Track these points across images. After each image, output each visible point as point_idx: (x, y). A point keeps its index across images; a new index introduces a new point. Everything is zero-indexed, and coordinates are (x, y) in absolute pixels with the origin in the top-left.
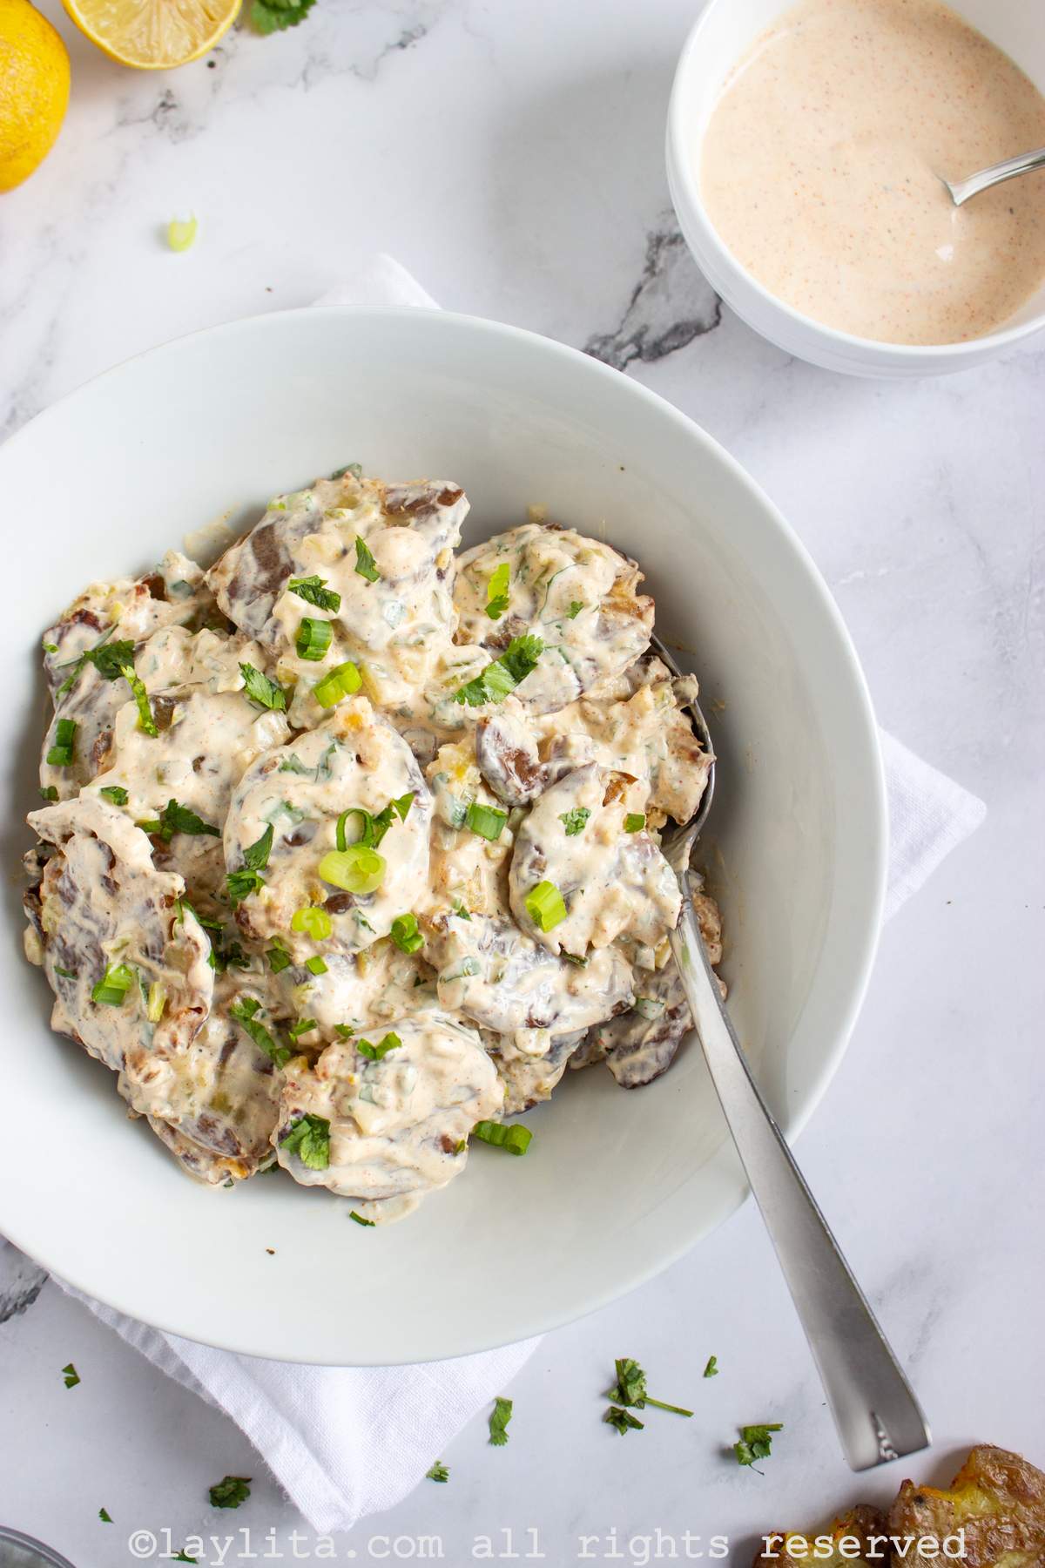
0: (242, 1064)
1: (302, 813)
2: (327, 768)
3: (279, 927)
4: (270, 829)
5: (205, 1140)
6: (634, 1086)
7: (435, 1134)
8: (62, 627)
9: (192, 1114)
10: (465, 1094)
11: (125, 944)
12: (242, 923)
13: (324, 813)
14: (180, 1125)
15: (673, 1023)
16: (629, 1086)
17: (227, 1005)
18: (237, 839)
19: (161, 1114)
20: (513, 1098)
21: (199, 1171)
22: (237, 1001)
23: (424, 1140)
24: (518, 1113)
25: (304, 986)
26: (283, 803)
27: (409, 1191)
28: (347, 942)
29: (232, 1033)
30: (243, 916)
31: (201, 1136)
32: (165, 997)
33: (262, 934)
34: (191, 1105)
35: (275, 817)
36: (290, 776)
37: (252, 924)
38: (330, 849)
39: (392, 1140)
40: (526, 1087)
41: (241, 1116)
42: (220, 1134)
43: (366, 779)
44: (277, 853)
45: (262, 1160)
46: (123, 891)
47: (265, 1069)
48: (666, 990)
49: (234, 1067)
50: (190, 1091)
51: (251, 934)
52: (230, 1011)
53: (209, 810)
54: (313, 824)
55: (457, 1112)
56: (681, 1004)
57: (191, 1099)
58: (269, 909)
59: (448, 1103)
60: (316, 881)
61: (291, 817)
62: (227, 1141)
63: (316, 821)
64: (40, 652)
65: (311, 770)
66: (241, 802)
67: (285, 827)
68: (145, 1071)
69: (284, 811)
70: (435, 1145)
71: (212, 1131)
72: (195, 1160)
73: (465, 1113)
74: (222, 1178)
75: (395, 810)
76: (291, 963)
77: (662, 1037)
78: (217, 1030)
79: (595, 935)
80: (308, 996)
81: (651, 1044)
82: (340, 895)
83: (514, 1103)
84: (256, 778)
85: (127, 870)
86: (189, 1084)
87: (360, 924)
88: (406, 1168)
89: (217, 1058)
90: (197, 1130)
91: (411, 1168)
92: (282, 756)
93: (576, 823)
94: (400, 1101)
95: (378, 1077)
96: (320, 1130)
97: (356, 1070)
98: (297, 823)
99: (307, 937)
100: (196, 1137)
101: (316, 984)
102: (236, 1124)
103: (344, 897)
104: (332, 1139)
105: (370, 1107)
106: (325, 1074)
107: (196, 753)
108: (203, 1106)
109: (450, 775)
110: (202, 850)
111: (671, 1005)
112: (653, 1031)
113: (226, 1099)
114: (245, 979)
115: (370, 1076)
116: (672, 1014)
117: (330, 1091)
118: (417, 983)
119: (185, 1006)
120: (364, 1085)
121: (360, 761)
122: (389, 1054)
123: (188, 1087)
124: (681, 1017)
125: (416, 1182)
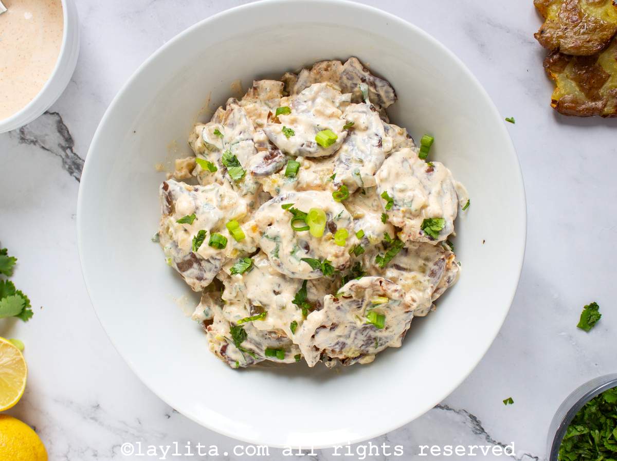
0: (403, 261)
1: (295, 247)
2: (275, 238)
3: (344, 251)
4: (303, 259)
5: (440, 274)
6: (396, 95)
7: (425, 175)
8: (228, 361)
9: (429, 280)
10: (406, 164)
11: (357, 317)
12: (345, 267)
13: (294, 237)
14: (434, 285)
15: (367, 80)
16: (395, 98)
17: (380, 271)
18: (309, 273)
19: (430, 293)
20: (407, 144)
21: (453, 276)
22: (377, 265)
23: (429, 180)
24: (413, 141)
25: (369, 238)
26: (291, 255)
27: (452, 184)
28: (348, 222)
29: (392, 266)
30: (341, 267)
31: (438, 276)
32: (377, 297)
33: (348, 259)
34: (425, 281)
35: (298, 258)
36: (280, 253)
37: (344, 263)
38: (309, 233)
39: (430, 193)
40: (402, 139)
42: (436, 268)
43: (278, 221)
44: (313, 256)
45: (446, 249)
46: (334, 321)
47: (406, 251)
48: (354, 84)
49: (406, 265)
50: (419, 282)
51: (349, 263)
52: (382, 268)
53: (297, 287)
54: (299, 242)
55: (414, 167)
56: (359, 77)
57: (422, 281)
58: (337, 256)
59: (410, 171)
60: (323, 239)
61: (297, 251)
62: (439, 264)
63: (298, 240)
64: (240, 369)
65: (277, 244)
66: (293, 273)
67: (302, 253)
68: (411, 302)
69: (295, 254)
70: (430, 175)
71: (435, 271)
72: (449, 278)
73: (414, 163)
74: (456, 266)
75: (290, 208)
76: (359, 245)
77: (373, 84)
78: (391, 273)
80: (374, 237)
81: (377, 89)
82: (328, 227)
83: (409, 144)
84: (282, 268)
85: (326, 320)
86: (416, 283)
87: (340, 217)
88: (442, 187)
89: (403, 273)
90: (435, 278)
91: (442, 184)
92: (272, 257)
93: (289, 132)
94: (411, 190)
95: (401, 200)
96: (428, 223)
97: (399, 210)
98: (299, 248)
99: (347, 239)
100: (439, 278)
101: (368, 234)
102: (431, 261)
103: (329, 225)
104: (431, 217)
105: (414, 203)
106: (402, 223)
107: (273, 295)
108: (425, 276)
109: (276, 186)
110: (314, 288)
111: (360, 82)
112: (372, 89)
113: (421, 267)
114: (367, 264)
115: (400, 203)
116: (363, 80)
117: (409, 220)
118: (364, 193)
119: (380, 288)
120: (405, 206)
121: (270, 225)
122: (390, 196)
123: (417, 283)
124: (365, 77)
125: (448, 182)
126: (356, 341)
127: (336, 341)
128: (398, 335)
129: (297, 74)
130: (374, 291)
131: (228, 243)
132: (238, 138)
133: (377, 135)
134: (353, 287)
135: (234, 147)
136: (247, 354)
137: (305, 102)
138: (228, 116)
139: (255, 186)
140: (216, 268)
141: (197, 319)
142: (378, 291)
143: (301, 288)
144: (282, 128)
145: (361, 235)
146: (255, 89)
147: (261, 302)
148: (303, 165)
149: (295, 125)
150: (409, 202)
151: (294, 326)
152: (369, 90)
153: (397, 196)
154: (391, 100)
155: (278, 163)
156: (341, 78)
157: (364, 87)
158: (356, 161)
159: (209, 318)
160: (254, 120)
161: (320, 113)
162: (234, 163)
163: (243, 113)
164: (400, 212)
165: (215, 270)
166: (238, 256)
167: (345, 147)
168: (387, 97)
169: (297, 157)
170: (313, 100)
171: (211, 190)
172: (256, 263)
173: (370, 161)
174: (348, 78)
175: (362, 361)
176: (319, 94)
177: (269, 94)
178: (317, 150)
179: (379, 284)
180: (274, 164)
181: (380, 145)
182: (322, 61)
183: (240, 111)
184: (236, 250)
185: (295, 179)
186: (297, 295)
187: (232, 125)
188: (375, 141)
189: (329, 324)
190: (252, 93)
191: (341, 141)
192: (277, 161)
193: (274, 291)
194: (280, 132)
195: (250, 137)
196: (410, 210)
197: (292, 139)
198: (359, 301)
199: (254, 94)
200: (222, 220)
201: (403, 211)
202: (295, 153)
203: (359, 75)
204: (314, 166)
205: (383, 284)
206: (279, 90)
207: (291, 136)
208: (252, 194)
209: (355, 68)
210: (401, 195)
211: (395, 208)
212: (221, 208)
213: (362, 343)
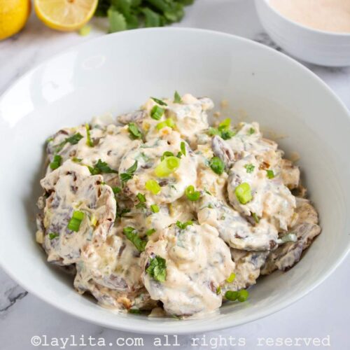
0: (128, 253)
1: (148, 157)
2: (157, 144)
4: (136, 162)
5: (113, 283)
7: (208, 279)
9: (108, 273)
10: (218, 259)
11: (81, 203)
12: (126, 192)
13: (156, 156)
14: (102, 279)
15: (300, 241)
18: (124, 167)
21: (110, 301)
23: (204, 282)
25: (151, 216)
26: (141, 153)
28: (167, 195)
29: (123, 243)
30: (127, 189)
31: (111, 282)
32: (97, 219)
35: (138, 158)
36: (143, 149)
37: (130, 190)
39: (191, 279)
40: (245, 277)
41: (128, 273)
42: (119, 280)
44: (139, 172)
46: (79, 189)
47: (137, 255)
49: (124, 255)
50: (107, 264)
51: (130, 194)
52: (123, 233)
53: (113, 165)
54: (152, 161)
55: (216, 269)
57: (108, 267)
58: (137, 182)
59: (212, 261)
60: (153, 177)
61: (143, 159)
62: (122, 282)
63: (153, 159)
65: (151, 146)
66: (125, 158)
67: (141, 163)
68: (89, 252)
69: (141, 156)
70: (208, 286)
71: (116, 279)
72: (107, 297)
73: (220, 271)
75: (182, 154)
76: (145, 206)
77: (296, 246)
78: (118, 241)
79: (265, 209)
80: (152, 219)
81: (292, 250)
82: (163, 182)
83: (241, 284)
84: (130, 152)
85: (81, 179)
87: (171, 187)
88: (197, 296)
89: (117, 253)
90: (110, 279)
91: (199, 297)
93: (250, 169)
94: (194, 248)
95: (184, 238)
96: (161, 264)
97: (175, 234)
98: (146, 161)
99: (151, 195)
100: (109, 283)
101: (154, 216)
102: (126, 276)
103: (165, 182)
104: (167, 268)
105: (182, 249)
106: (163, 236)
108: (112, 270)
109: (202, 151)
110: (111, 178)
111: (298, 236)
112: (292, 246)
113: (121, 267)
114: (129, 220)
115: (181, 237)
116: (299, 239)
117: (165, 245)
118: (193, 220)
119: (105, 218)
120: (179, 241)
121: (169, 143)
122: (188, 227)
123: (106, 262)
124: (303, 239)
125: (202, 306)
126: (58, 217)
127: (61, 197)
128: (59, 254)
129: (307, 196)
130: (102, 214)
131: (155, 121)
132: (247, 141)
133: (247, 237)
135: (239, 139)
136: (58, 148)
137: (278, 188)
138: (267, 142)
139: (204, 141)
140: (135, 117)
142: (103, 218)
143: (112, 169)
144: (254, 165)
145: (155, 208)
146: (292, 167)
147: (102, 143)
148: (220, 178)
149: (257, 177)
150: (182, 244)
151: (79, 161)
152: (291, 242)
153: (188, 235)
155: (223, 156)
156: (302, 223)
157: (293, 237)
158: (223, 214)
159: (94, 128)
160: (262, 157)
161: (267, 197)
162: (225, 137)
163: (269, 149)
164: (173, 236)
165: (133, 117)
166: (143, 130)
167: (236, 214)
168: (285, 261)
169: (228, 173)
170: (280, 195)
172: (136, 141)
173: (222, 225)
174: (301, 228)
175: (40, 234)
176: (286, 200)
177: (287, 175)
178: (234, 187)
179: (109, 217)
180: (222, 153)
181: (237, 237)
182: (317, 212)
183: (271, 148)
184: (148, 128)
185: (207, 165)
186: (105, 164)
187: (258, 142)
188: (240, 234)
189: (77, 183)
190: (287, 164)
191: (241, 209)
193: (110, 151)
194: (250, 163)
195: (246, 150)
196: (175, 245)
197: (244, 170)
198: (95, 205)
199: (286, 166)
200: (176, 119)
201: (174, 238)
202: (231, 171)
203: (305, 234)
204: (219, 189)
205: (109, 221)
206: (291, 183)
207: (246, 169)
208: (197, 140)
209: (311, 230)
210: (189, 239)
211: (177, 230)
212: (186, 119)
213: (56, 224)
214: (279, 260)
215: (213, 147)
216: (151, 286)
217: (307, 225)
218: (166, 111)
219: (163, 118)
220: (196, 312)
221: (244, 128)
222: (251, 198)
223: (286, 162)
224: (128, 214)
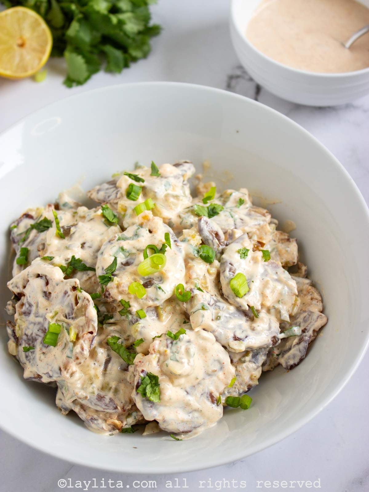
0: (115, 367)
1: (128, 252)
2: (137, 235)
3: (124, 294)
4: (116, 259)
5: (100, 405)
6: (292, 367)
7: (206, 390)
8: (19, 221)
9: (93, 393)
10: (217, 367)
11: (56, 314)
12: (107, 297)
13: (138, 250)
14: (88, 401)
15: (304, 334)
16: (289, 368)
18: (102, 266)
21: (99, 424)
23: (202, 394)
24: (245, 392)
25: (137, 323)
26: (120, 248)
27: (199, 427)
28: (153, 298)
29: (108, 355)
30: (107, 293)
31: (98, 403)
32: (77, 332)
33: (116, 299)
34: (93, 388)
35: (117, 254)
36: (121, 241)
37: (111, 295)
39: (187, 392)
40: (246, 378)
41: (116, 391)
42: (107, 400)
43: (153, 237)
44: (119, 270)
45: (128, 416)
46: (53, 295)
47: (125, 369)
48: (300, 324)
49: (110, 369)
50: (92, 382)
51: (112, 300)
52: (106, 343)
53: (89, 262)
54: (133, 256)
55: (214, 378)
56: (307, 326)
57: (93, 386)
58: (118, 286)
59: (210, 371)
60: (136, 277)
61: (123, 254)
62: (111, 403)
63: (134, 254)
64: (9, 233)
65: (131, 237)
66: (102, 254)
67: (121, 259)
68: (70, 371)
69: (121, 251)
70: (207, 397)
71: (103, 400)
72: (95, 420)
73: (219, 379)
75: (166, 245)
76: (130, 313)
77: (301, 340)
78: (102, 354)
79: (263, 300)
80: (139, 328)
81: (296, 346)
82: (148, 281)
83: (242, 387)
84: (107, 244)
85: (54, 284)
87: (158, 289)
88: (195, 410)
89: (102, 368)
90: (96, 400)
91: (198, 411)
92: (117, 236)
93: (244, 254)
94: (189, 361)
95: (177, 350)
96: (154, 382)
97: (167, 347)
98: (126, 257)
99: (136, 299)
100: (96, 405)
101: (142, 322)
102: (115, 395)
103: (150, 281)
104: (160, 385)
105: (175, 363)
106: (154, 350)
107: (81, 241)
108: (98, 390)
109: (189, 238)
110: (88, 277)
111: (303, 328)
112: (296, 341)
113: (108, 384)
114: (112, 328)
115: (174, 349)
116: (304, 331)
117: (157, 360)
118: (185, 322)
119: (85, 332)
120: (172, 354)
121: (150, 232)
122: (181, 336)
123: (91, 380)
124: (308, 332)
125: (201, 420)
126: (31, 326)
127: (32, 303)
128: (36, 371)
129: (307, 275)
130: (82, 326)
131: (132, 202)
132: (236, 216)
133: (246, 337)
134: (87, 302)
135: (228, 214)
136: (23, 236)
137: (277, 273)
138: (259, 213)
139: (189, 223)
140: (109, 197)
141: (60, 196)
142: (83, 331)
143: (88, 266)
144: (248, 248)
145: (141, 314)
146: (288, 240)
147: (74, 233)
148: (211, 267)
149: (252, 262)
150: (175, 358)
151: (49, 259)
152: (295, 336)
153: (182, 346)
154: (286, 363)
155: (212, 241)
156: (305, 311)
157: (297, 330)
158: (218, 313)
159: (61, 207)
160: (255, 233)
161: (265, 285)
162: (211, 213)
163: (262, 223)
164: (165, 349)
165: (107, 197)
166: (119, 213)
167: (232, 309)
168: (289, 358)
169: (219, 261)
170: (279, 281)
171: (184, 193)
172: (113, 228)
173: (218, 326)
174: (305, 317)
175: (12, 344)
176: (286, 286)
177: (283, 251)
178: (228, 278)
179: (90, 330)
180: (211, 237)
181: (236, 339)
182: (321, 296)
183: (264, 221)
184: (125, 210)
185: (196, 255)
186: (79, 261)
187: (249, 215)
188: (239, 335)
189: (50, 288)
190: (283, 237)
191: (238, 303)
192: (214, 241)
193: (84, 243)
194: (243, 246)
195: (237, 227)
196: (168, 359)
197: (237, 256)
198: (72, 314)
199: (282, 240)
200: (155, 198)
201: (166, 351)
202: (223, 259)
203: (309, 326)
204: (210, 280)
205: (90, 335)
206: (288, 260)
207: (240, 255)
208: (181, 223)
209: (316, 321)
210: (183, 349)
211: (169, 342)
212: (167, 196)
213: (29, 334)
214: (283, 357)
215: (200, 231)
216: (144, 406)
217: (311, 313)
218: (144, 188)
219: (141, 199)
220: (195, 428)
221: (232, 198)
222: (247, 289)
223: (281, 234)
224: (112, 321)
